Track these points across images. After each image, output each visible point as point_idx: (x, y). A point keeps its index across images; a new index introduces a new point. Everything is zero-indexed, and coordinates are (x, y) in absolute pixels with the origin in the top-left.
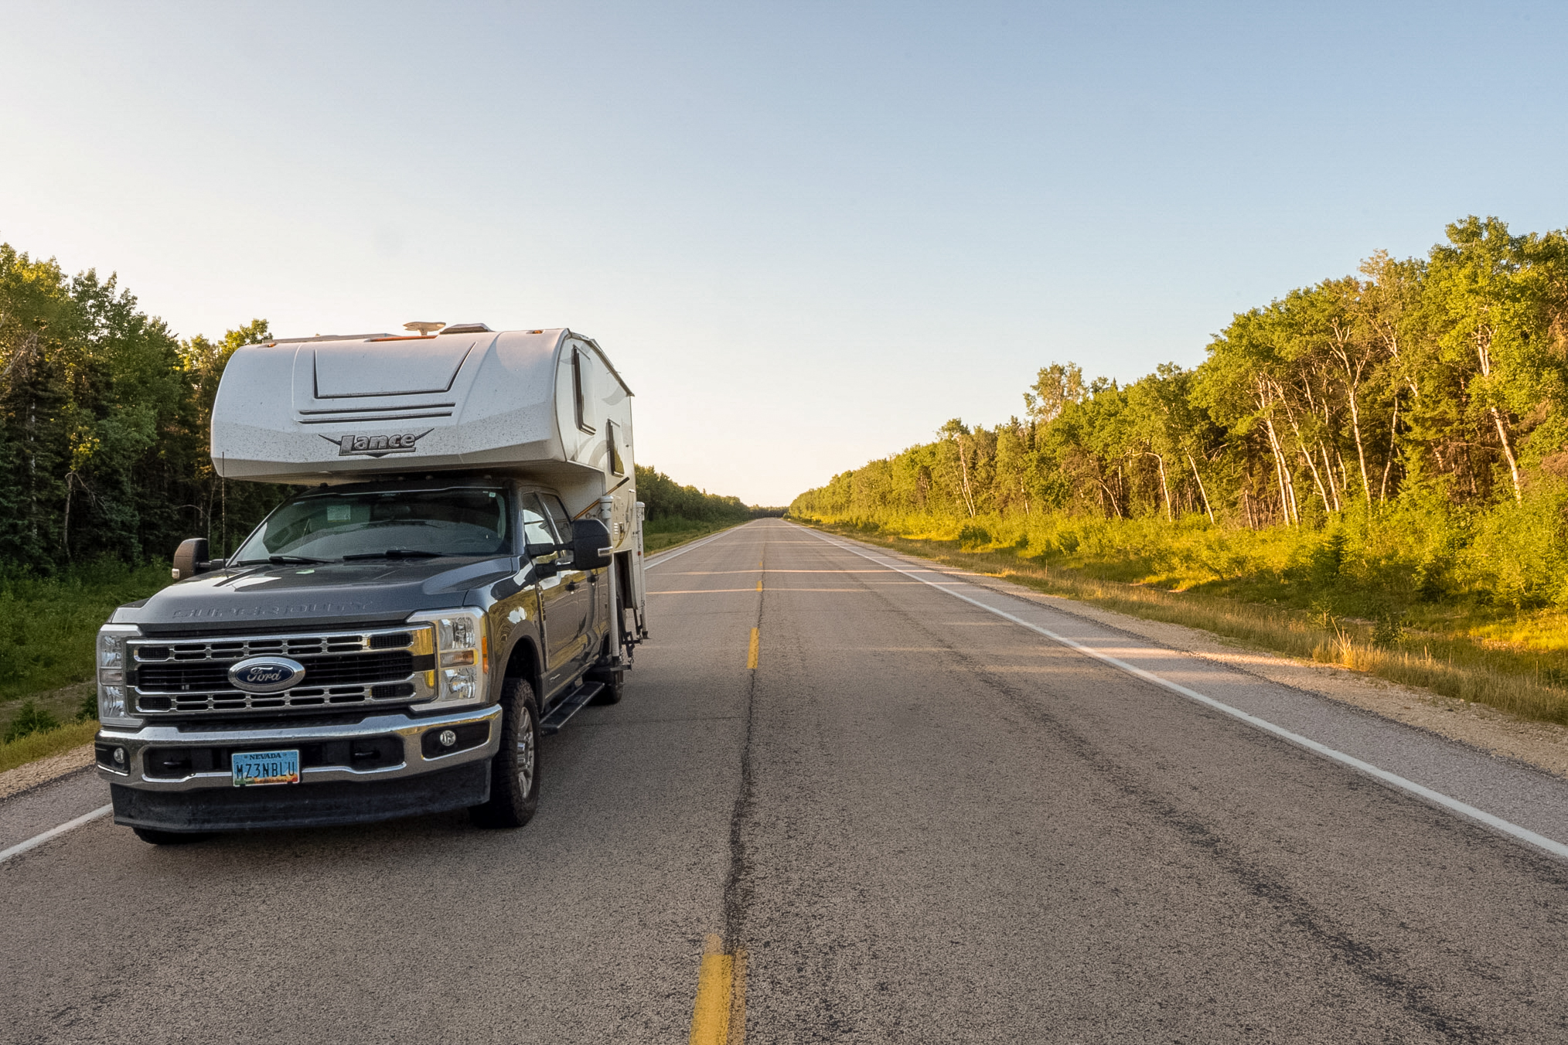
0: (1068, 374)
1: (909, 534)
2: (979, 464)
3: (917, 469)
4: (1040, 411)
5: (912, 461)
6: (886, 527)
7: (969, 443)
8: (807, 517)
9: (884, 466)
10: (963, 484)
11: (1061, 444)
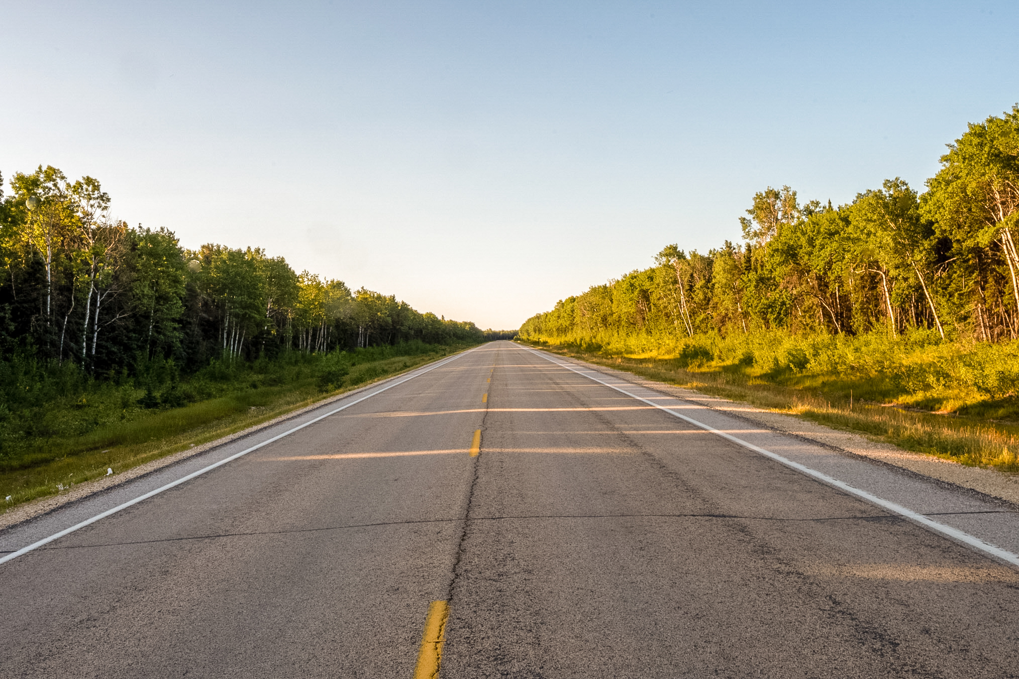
0: (783, 198)
1: (631, 353)
2: (697, 286)
3: (636, 293)
4: (756, 234)
5: (632, 285)
6: (609, 347)
7: (685, 267)
8: (535, 339)
9: (605, 292)
10: (680, 305)
11: (780, 264)
